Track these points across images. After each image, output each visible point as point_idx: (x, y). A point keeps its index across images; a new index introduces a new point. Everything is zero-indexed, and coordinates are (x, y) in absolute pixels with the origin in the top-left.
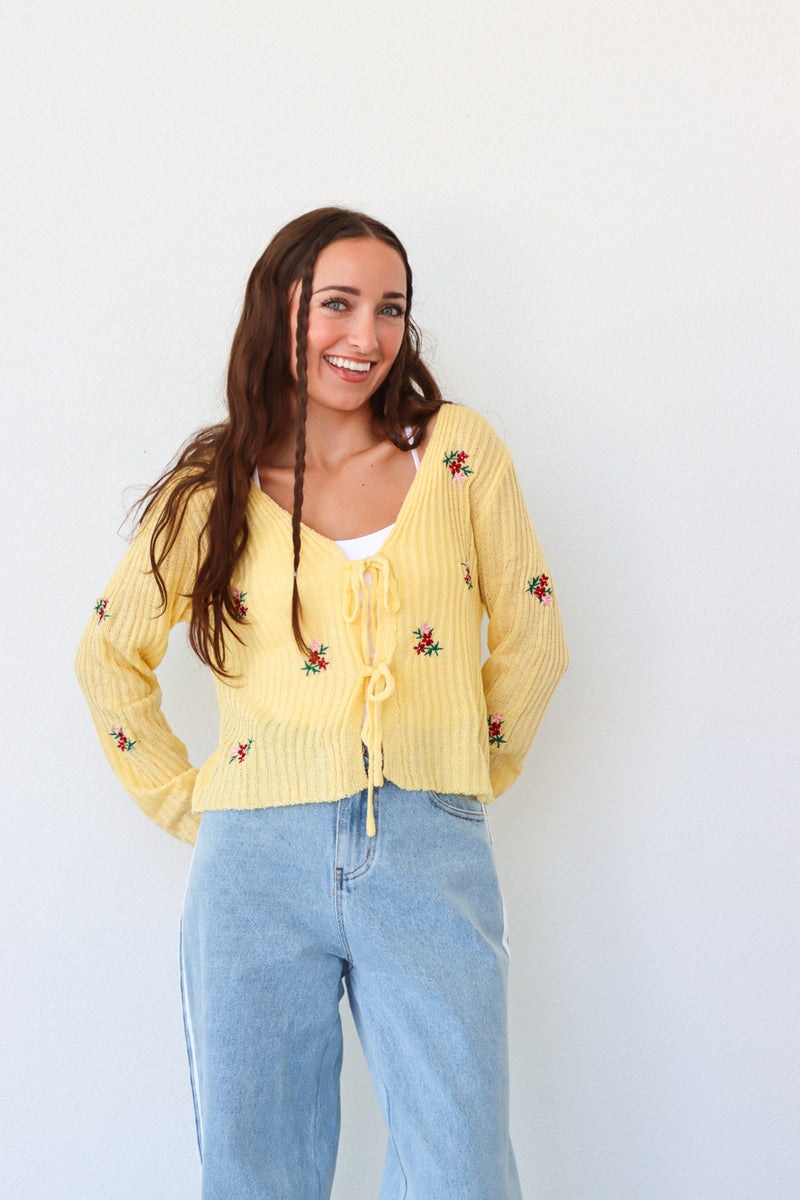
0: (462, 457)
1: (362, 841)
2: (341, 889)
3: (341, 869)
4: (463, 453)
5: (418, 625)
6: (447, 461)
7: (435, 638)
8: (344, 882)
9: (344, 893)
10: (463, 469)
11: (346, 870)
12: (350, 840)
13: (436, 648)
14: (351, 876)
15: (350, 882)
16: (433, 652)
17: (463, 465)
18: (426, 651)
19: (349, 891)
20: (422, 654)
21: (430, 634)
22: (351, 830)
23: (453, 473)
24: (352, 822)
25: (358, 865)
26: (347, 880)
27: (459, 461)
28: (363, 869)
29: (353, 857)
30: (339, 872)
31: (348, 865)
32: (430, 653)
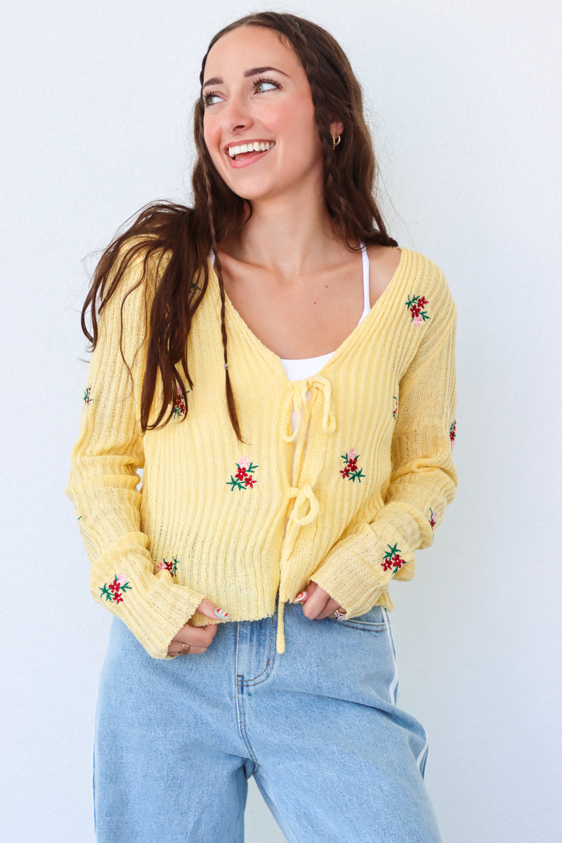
0: (422, 302)
1: (262, 650)
2: (242, 693)
3: (242, 676)
4: (423, 298)
5: (347, 450)
6: (409, 304)
7: (359, 465)
8: (245, 688)
9: (245, 696)
10: (422, 314)
11: (246, 677)
12: (251, 649)
13: (359, 475)
14: (251, 683)
15: (251, 688)
16: (356, 478)
17: (422, 310)
18: (351, 476)
19: (249, 695)
20: (347, 478)
21: (356, 460)
22: (251, 640)
23: (413, 316)
24: (252, 633)
25: (258, 674)
26: (248, 686)
27: (419, 305)
28: (263, 677)
29: (253, 665)
30: (240, 679)
31: (248, 673)
32: (353, 478)
